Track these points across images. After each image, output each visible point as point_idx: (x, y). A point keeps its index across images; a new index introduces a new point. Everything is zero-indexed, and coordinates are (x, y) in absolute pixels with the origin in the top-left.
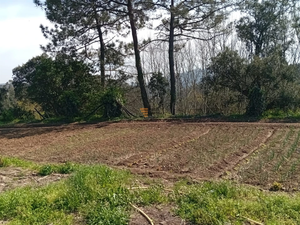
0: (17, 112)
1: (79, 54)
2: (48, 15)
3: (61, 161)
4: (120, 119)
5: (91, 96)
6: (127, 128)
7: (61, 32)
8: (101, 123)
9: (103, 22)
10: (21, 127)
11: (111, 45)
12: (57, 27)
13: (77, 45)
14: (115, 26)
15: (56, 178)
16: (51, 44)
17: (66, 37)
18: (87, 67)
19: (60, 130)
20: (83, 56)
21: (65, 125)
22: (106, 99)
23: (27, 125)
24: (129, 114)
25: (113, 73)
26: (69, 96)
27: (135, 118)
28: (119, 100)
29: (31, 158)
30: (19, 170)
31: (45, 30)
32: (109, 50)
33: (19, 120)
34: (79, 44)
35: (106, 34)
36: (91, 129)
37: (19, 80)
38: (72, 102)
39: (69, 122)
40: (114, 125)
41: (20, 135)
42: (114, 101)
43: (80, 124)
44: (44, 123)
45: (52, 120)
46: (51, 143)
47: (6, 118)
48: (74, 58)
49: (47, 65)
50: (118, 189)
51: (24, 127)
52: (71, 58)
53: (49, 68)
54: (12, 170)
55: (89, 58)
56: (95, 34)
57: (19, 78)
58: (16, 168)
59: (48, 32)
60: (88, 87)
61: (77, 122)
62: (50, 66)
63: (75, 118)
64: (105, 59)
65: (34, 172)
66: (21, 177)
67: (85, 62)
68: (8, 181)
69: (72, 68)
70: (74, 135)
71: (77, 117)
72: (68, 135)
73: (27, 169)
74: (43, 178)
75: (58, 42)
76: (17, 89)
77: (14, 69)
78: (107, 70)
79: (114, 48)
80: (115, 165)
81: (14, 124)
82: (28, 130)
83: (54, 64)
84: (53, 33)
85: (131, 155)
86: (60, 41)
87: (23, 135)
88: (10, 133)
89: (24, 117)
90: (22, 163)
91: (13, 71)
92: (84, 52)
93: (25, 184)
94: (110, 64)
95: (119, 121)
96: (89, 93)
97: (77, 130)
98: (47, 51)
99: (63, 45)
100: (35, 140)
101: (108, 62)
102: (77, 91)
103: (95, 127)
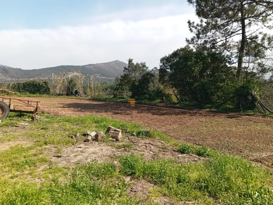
0: (159, 94)
1: (219, 46)
2: (198, 11)
3: (196, 144)
4: (253, 113)
5: (225, 87)
6: (262, 124)
7: (205, 26)
8: (232, 113)
9: (249, 14)
10: (162, 106)
11: (254, 38)
12: (202, 22)
13: (219, 38)
14: (261, 18)
15: (193, 158)
16: (195, 37)
17: (209, 31)
18: (225, 58)
19: (193, 114)
20: (222, 48)
21: (198, 110)
22: (241, 91)
23: (166, 106)
24: (265, 109)
25: (251, 65)
26: (205, 85)
27: (271, 114)
28: (255, 93)
29: (171, 135)
30: (162, 143)
31: (192, 25)
32: (251, 42)
33: (160, 101)
34: (221, 37)
35: (250, 26)
36: (222, 117)
37: (164, 67)
38: (207, 90)
39: (201, 108)
40: (247, 118)
41: (161, 112)
42: (249, 94)
43: (212, 111)
44: (179, 106)
45: (187, 104)
46: (186, 125)
47: (151, 97)
48: (213, 50)
49: (189, 55)
50: (260, 188)
51: (163, 107)
52: (211, 50)
53: (190, 58)
54: (157, 142)
55: (227, 50)
56: (238, 27)
57: (164, 66)
58: (161, 141)
59: (194, 27)
60: (223, 78)
61: (208, 109)
62: (192, 56)
63: (207, 105)
64: (244, 51)
65: (175, 148)
66: (165, 150)
67: (223, 54)
68: (155, 151)
69: (211, 60)
70: (206, 121)
71: (209, 104)
72: (201, 120)
73: (169, 144)
74: (182, 156)
75: (201, 36)
76: (161, 75)
77: (162, 59)
78: (246, 62)
79: (257, 40)
80: (251, 160)
81: (156, 103)
82: (167, 110)
83: (195, 55)
84: (198, 28)
85: (269, 154)
86: (203, 34)
87: (163, 113)
88: (154, 110)
89: (164, 98)
90: (164, 137)
91: (161, 60)
92: (224, 45)
93: (168, 157)
94: (249, 57)
95: (252, 115)
96: (223, 83)
97: (209, 117)
98: (190, 43)
99: (205, 38)
100: (173, 120)
101: (247, 54)
102: (212, 80)
103: (226, 116)
